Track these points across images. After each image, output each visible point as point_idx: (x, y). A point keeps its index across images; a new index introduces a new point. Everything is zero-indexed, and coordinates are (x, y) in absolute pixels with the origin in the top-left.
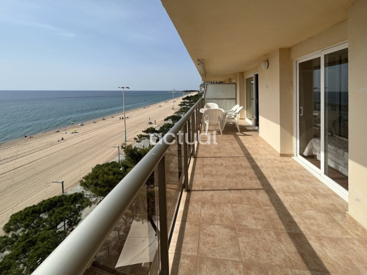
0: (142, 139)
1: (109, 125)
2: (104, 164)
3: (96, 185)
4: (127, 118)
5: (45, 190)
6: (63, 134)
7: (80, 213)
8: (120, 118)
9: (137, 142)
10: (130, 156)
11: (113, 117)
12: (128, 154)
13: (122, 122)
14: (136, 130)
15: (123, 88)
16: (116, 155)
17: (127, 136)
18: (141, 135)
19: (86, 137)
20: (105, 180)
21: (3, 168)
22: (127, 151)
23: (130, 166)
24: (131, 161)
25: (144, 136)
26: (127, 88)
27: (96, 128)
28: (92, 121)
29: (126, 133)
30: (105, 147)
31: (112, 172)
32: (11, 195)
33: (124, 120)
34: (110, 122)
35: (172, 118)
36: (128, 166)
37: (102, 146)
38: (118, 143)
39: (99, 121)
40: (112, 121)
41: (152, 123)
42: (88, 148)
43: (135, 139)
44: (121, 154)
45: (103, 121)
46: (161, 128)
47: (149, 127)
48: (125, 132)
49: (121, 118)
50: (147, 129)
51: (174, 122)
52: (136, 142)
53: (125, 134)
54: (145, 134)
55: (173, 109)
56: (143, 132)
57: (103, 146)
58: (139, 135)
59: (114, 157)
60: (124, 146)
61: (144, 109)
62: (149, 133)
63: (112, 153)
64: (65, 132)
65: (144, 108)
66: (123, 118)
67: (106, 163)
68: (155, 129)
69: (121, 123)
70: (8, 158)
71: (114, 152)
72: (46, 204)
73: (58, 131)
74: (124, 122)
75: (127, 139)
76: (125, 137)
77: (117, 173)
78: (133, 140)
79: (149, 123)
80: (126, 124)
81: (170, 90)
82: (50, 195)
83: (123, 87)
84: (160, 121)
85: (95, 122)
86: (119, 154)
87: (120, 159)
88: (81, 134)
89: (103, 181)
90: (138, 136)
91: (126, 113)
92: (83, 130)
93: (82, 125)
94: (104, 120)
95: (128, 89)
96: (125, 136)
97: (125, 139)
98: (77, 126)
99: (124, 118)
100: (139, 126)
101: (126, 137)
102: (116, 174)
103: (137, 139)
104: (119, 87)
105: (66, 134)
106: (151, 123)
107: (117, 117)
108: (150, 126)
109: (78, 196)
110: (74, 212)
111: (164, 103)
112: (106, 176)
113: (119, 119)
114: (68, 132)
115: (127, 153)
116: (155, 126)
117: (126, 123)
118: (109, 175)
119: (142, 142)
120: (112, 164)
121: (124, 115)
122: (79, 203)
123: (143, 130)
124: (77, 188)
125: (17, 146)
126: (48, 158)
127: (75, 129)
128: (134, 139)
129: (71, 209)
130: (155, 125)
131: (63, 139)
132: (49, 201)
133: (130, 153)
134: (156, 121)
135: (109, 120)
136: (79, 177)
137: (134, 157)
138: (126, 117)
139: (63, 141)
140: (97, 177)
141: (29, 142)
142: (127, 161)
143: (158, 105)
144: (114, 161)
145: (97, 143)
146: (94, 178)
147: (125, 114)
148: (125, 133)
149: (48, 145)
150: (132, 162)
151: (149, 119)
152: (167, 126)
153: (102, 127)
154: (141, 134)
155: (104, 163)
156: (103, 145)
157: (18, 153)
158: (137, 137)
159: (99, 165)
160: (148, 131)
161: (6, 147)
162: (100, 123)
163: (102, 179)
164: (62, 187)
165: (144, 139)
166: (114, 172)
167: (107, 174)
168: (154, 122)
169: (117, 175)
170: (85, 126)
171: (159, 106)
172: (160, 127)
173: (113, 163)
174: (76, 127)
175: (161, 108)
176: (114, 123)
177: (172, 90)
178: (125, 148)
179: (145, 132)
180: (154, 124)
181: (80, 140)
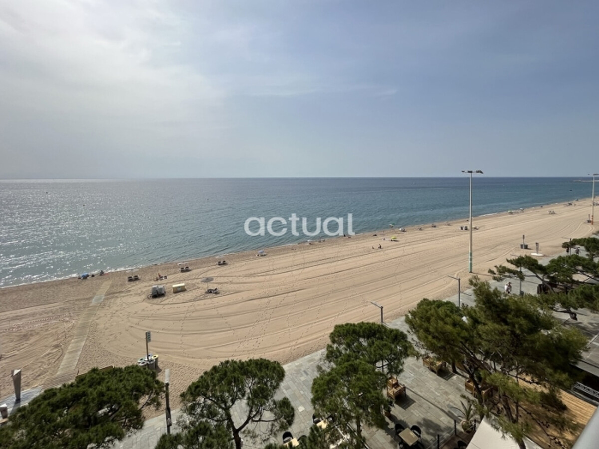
0: (506, 276)
1: (442, 237)
2: (434, 302)
3: (427, 330)
4: (475, 229)
5: (362, 309)
6: (381, 240)
7: (402, 361)
8: (462, 229)
9: (495, 279)
10: (484, 304)
11: (449, 225)
12: (481, 297)
13: (466, 236)
14: (493, 255)
15: (471, 172)
16: (453, 292)
17: (473, 262)
18: (504, 268)
19: (408, 250)
20: (440, 329)
21: (328, 268)
22: (478, 292)
23: (483, 321)
24: (485, 312)
25: (510, 271)
26: (478, 172)
27: (422, 239)
28: (417, 227)
29: (473, 258)
30: (435, 274)
31: (450, 319)
32: (335, 301)
33: (468, 232)
34: (444, 232)
35: (585, 244)
36: (479, 320)
37: (430, 269)
38: (456, 271)
39: (426, 228)
40: (448, 231)
41: (528, 247)
42: (412, 269)
43: (491, 272)
44: (462, 293)
45: (434, 229)
46: (552, 261)
47: (523, 256)
48: (469, 254)
49: (464, 229)
50: (517, 258)
51: (593, 255)
52: (492, 278)
53: (471, 260)
54: (512, 267)
55: (589, 221)
56: (508, 261)
57: (432, 270)
58: (498, 266)
59: (450, 295)
60: (474, 281)
61: (511, 215)
62: (521, 266)
63: (447, 287)
64: (384, 238)
65: (511, 213)
66: (466, 229)
67: (438, 301)
68: (536, 261)
69: (463, 236)
70: (330, 258)
71: (450, 285)
72: (366, 329)
73: (376, 235)
74: (469, 235)
75: (473, 268)
76: (469, 264)
77: (458, 324)
78: (486, 273)
79: (522, 246)
80: (473, 240)
81: (585, 175)
82: (367, 318)
83: (470, 170)
84: (549, 247)
85: (421, 230)
86: (459, 292)
87: (461, 300)
88: (403, 244)
89: (436, 329)
90: (496, 267)
91: (474, 220)
92: (406, 239)
93: (404, 231)
94: (435, 227)
95: (479, 174)
96: (470, 262)
97: (469, 267)
98: (398, 232)
99: (469, 228)
100: (498, 248)
101: (471, 264)
102: (457, 326)
103: (495, 274)
104: (463, 172)
105: (384, 240)
106: (526, 247)
107: (457, 226)
108: (523, 253)
109: (400, 335)
110: (394, 354)
111: (562, 206)
112: (441, 323)
113: (460, 229)
114: (388, 238)
115: (480, 295)
116: (535, 254)
117: (472, 238)
118: (446, 323)
119: (504, 281)
120: (448, 306)
121: (469, 222)
122: (401, 345)
123: (509, 259)
124: (397, 323)
125: (337, 246)
126: (365, 269)
127: (394, 235)
128: (489, 272)
129: (391, 349)
130: (537, 253)
131: (380, 247)
132: (368, 326)
133: (485, 297)
134: (540, 245)
135: (443, 229)
136: (400, 307)
137: (492, 308)
138: (473, 227)
139: (380, 250)
140: (428, 320)
141: (348, 244)
142: (477, 309)
143: (546, 209)
144: (451, 301)
145: (424, 263)
146: (422, 318)
147: (472, 222)
148: (470, 257)
149: (365, 252)
150: (488, 316)
151: (522, 237)
152: (570, 261)
153: (432, 238)
154: (503, 265)
155: (435, 300)
156: (432, 268)
157: (340, 254)
158: (495, 270)
159: (427, 300)
160: (519, 262)
161: (329, 245)
162: (429, 232)
163: (435, 325)
164: (380, 313)
165: (509, 277)
166: (454, 320)
167: (442, 320)
168: (535, 245)
169: (458, 329)
170: (408, 233)
171: (548, 212)
172: (550, 259)
173: (450, 305)
174: (396, 233)
175: (553, 217)
176: (450, 235)
177: (591, 175)
178: (475, 285)
179: (512, 263)
180: (535, 251)
181: (401, 253)
